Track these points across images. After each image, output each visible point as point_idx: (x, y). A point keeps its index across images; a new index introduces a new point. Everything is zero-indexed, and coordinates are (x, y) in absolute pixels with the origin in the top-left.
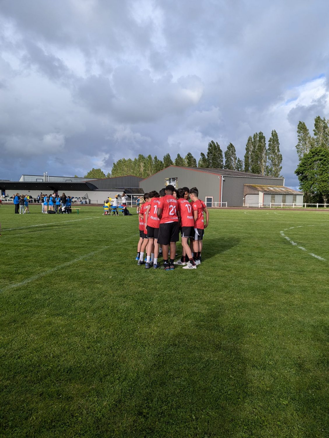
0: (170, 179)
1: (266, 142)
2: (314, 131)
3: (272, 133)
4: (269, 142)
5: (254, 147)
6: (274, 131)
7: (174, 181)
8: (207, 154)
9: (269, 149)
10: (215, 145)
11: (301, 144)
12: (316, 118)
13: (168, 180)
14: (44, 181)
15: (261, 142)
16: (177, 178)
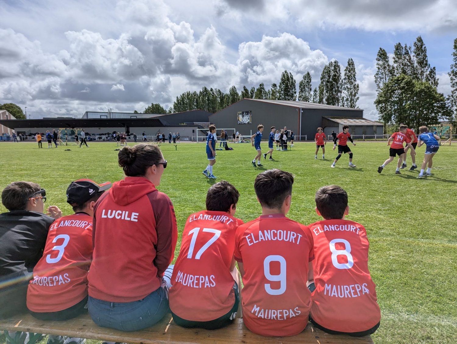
0: (243, 113)
1: (340, 72)
2: (394, 58)
3: (349, 62)
4: (345, 71)
5: (329, 76)
6: (350, 59)
7: (248, 114)
8: (279, 84)
9: (345, 79)
10: (287, 75)
11: (380, 73)
12: (396, 45)
13: (240, 114)
14: (108, 118)
15: (337, 72)
16: (251, 111)
